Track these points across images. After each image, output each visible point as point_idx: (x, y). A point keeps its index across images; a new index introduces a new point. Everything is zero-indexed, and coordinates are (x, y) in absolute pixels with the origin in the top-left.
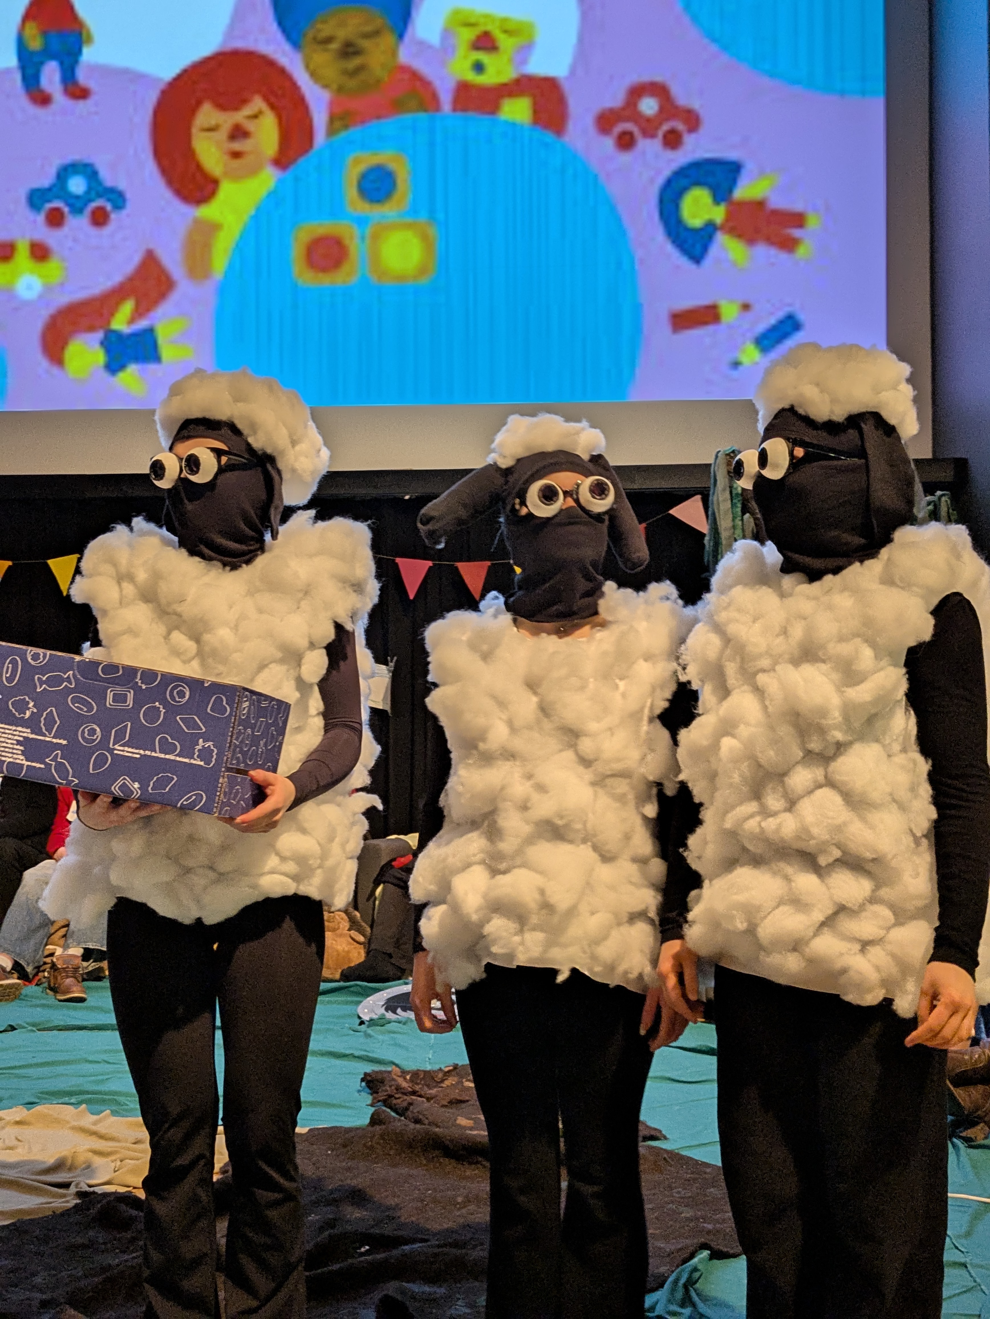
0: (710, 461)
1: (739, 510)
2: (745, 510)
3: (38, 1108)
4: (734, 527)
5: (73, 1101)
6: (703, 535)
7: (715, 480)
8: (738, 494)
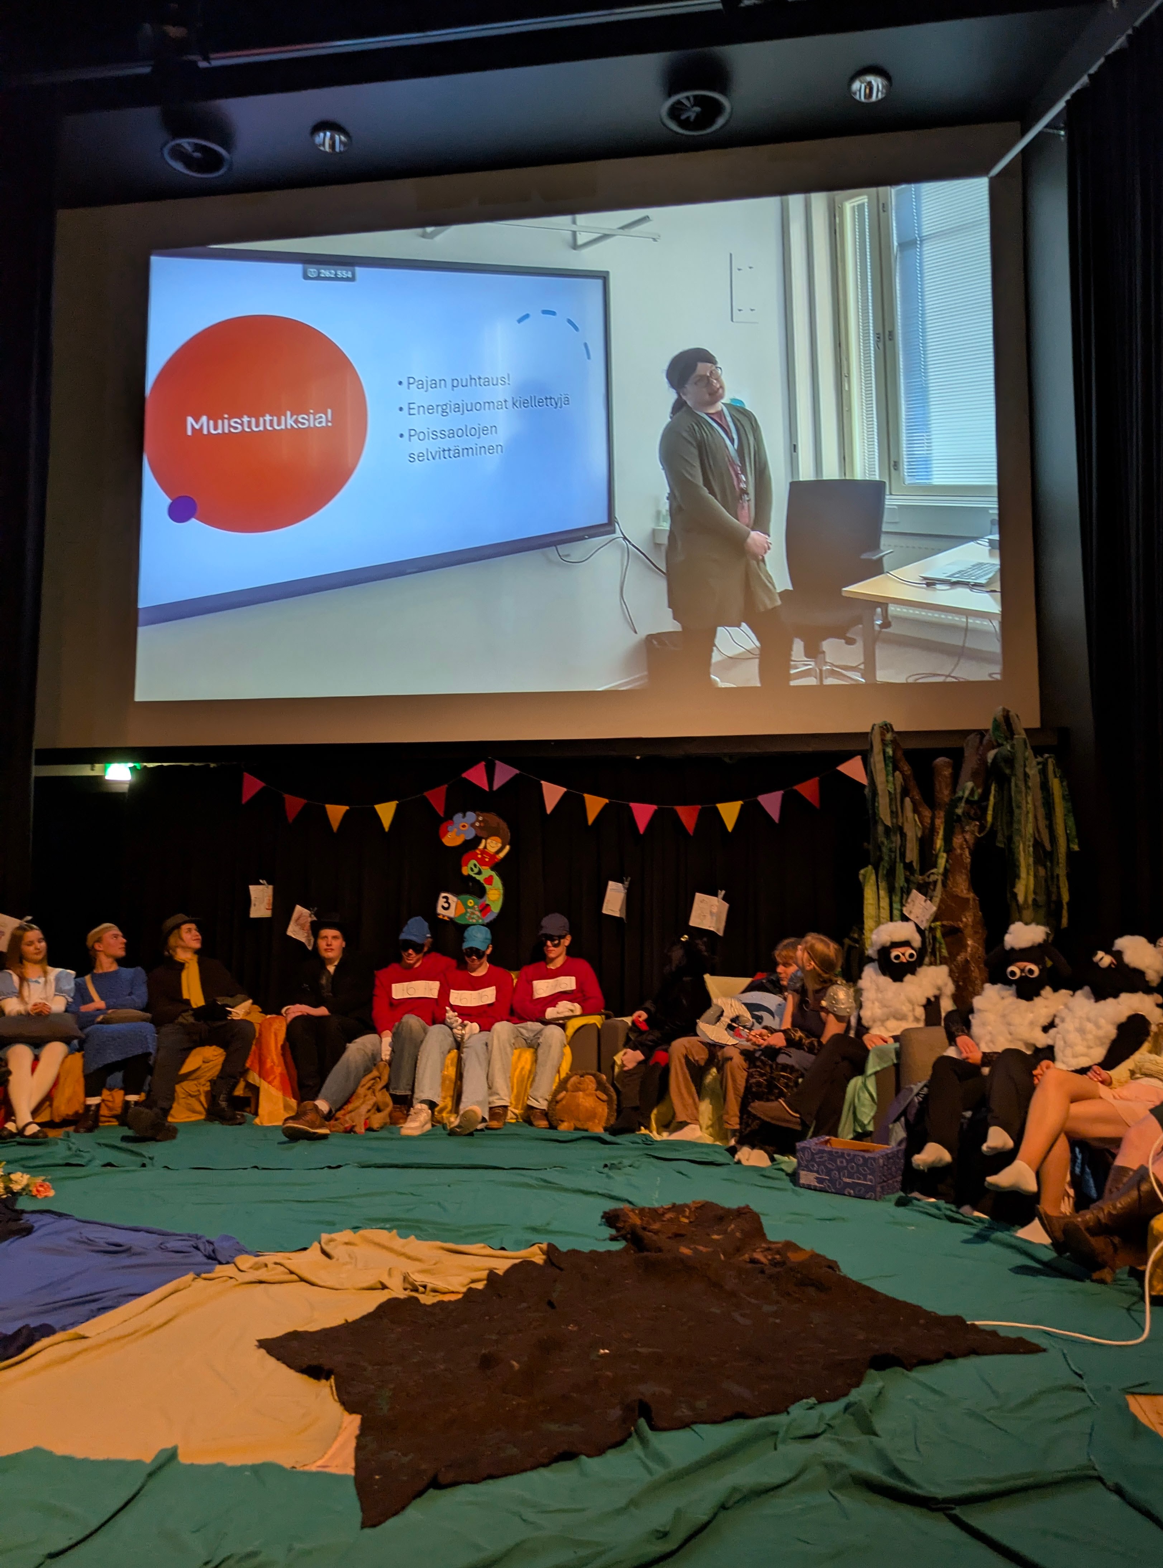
0: (868, 730)
1: (890, 768)
2: (896, 768)
3: (361, 1232)
4: (887, 781)
5: (388, 1226)
6: (863, 786)
8: (889, 757)
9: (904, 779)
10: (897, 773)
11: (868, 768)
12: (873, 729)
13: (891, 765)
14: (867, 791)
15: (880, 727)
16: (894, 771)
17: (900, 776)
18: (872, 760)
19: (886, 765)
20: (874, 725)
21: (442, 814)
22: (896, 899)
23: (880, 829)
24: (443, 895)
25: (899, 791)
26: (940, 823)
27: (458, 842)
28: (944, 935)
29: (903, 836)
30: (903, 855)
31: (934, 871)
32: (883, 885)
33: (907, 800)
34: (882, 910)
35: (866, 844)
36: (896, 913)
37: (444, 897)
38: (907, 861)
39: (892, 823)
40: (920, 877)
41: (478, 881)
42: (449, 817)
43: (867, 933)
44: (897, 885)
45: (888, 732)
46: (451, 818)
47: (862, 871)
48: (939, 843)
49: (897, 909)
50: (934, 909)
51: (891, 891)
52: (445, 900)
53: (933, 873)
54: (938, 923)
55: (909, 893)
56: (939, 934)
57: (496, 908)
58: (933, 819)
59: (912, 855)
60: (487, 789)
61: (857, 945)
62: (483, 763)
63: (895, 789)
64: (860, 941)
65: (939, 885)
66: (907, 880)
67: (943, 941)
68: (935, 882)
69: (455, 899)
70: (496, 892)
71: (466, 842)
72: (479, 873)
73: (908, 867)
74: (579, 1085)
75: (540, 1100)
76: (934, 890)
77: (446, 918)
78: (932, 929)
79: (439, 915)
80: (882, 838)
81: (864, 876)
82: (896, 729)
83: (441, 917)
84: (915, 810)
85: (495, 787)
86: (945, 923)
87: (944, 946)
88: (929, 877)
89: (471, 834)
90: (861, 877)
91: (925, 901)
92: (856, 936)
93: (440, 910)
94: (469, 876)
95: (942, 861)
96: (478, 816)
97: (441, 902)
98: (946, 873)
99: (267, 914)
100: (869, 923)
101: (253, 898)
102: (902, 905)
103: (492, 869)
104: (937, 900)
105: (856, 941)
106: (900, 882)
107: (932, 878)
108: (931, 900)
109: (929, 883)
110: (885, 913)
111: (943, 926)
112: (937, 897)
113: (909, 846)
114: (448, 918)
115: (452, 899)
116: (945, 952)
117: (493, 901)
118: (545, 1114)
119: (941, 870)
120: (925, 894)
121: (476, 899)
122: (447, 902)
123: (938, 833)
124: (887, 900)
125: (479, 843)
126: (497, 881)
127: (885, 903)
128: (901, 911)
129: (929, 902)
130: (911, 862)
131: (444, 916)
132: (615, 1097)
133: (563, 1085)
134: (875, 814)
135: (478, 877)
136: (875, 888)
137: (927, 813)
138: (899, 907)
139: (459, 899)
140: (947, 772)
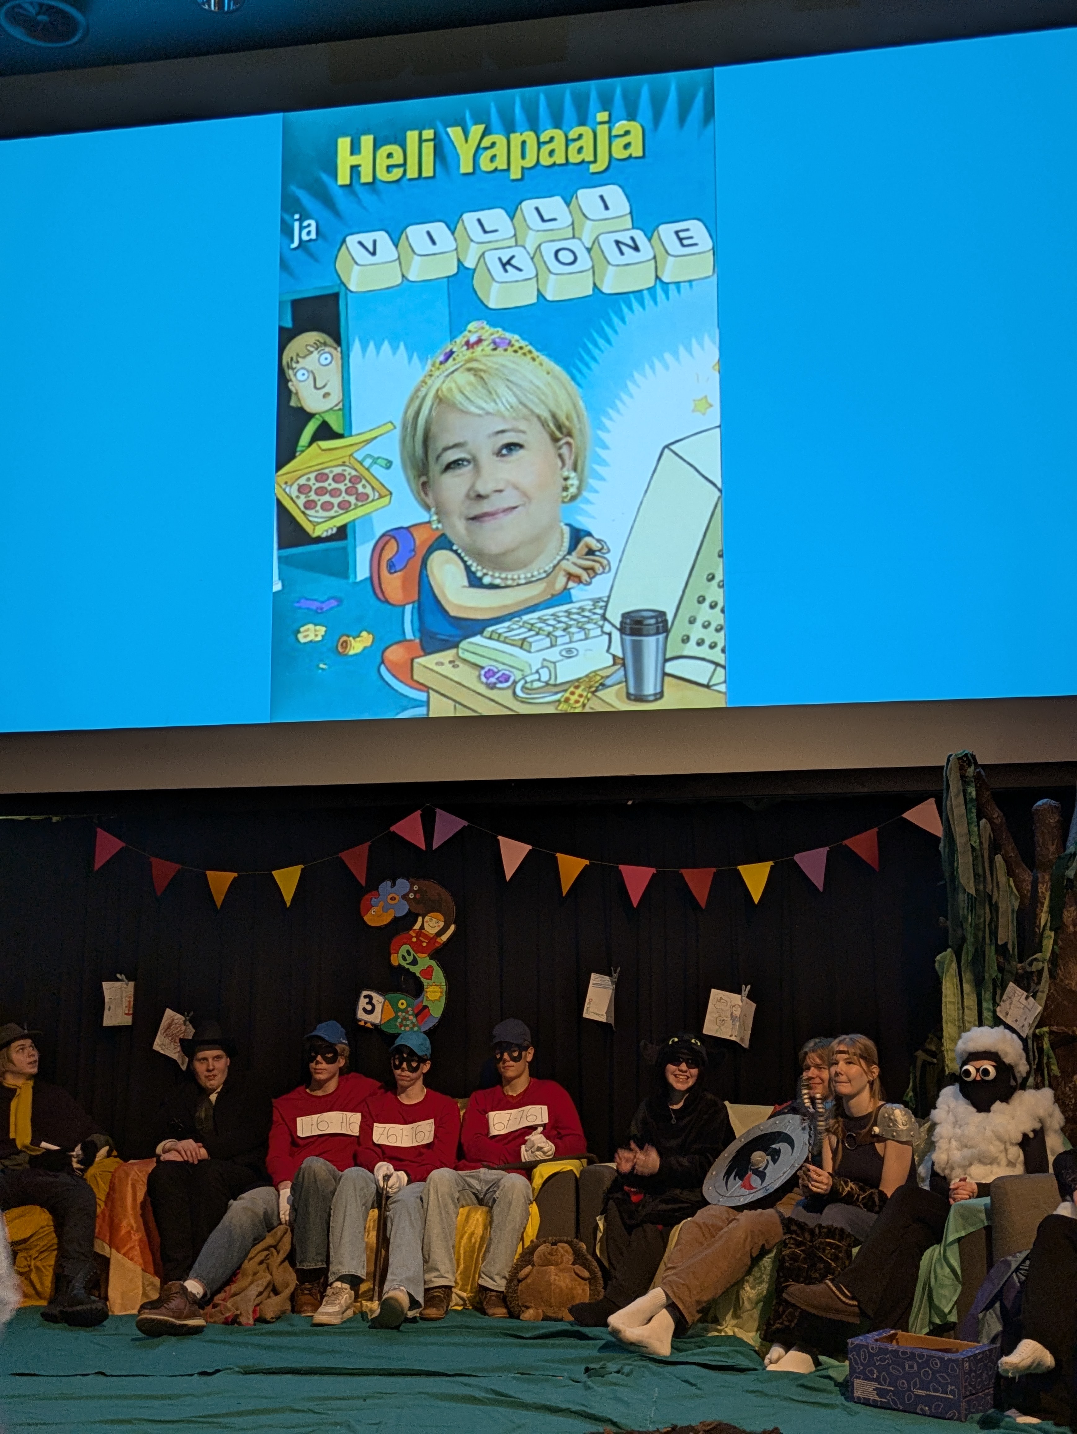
0: (942, 763)
1: (974, 815)
2: (981, 814)
4: (970, 833)
6: (937, 839)
7: (948, 786)
8: (972, 800)
9: (993, 829)
10: (984, 820)
11: (944, 814)
12: (948, 761)
13: (974, 811)
14: (941, 845)
15: (959, 759)
16: (979, 818)
17: (988, 825)
18: (948, 803)
19: (968, 811)
20: (951, 755)
21: (363, 882)
22: (987, 995)
23: (962, 897)
24: (365, 993)
25: (986, 845)
26: (1044, 890)
27: (386, 919)
28: (1053, 1046)
29: (994, 908)
30: (994, 934)
31: (1038, 955)
32: (967, 976)
33: (998, 858)
34: (966, 1011)
35: (942, 919)
36: (987, 1015)
37: (365, 997)
38: (1000, 943)
39: (976, 890)
40: (1019, 965)
41: (414, 974)
42: (373, 886)
43: (947, 1044)
44: (987, 976)
45: (970, 766)
46: (377, 889)
47: (938, 958)
48: (1044, 917)
49: (989, 1010)
50: (1040, 1008)
51: (979, 983)
52: (367, 1000)
53: (1036, 959)
54: (1046, 1029)
55: (1004, 988)
56: (1046, 1045)
57: (437, 1011)
58: (1035, 883)
59: (1007, 934)
60: (423, 847)
61: (935, 1061)
62: (419, 812)
63: (981, 843)
64: (938, 1054)
65: (1046, 974)
66: (1001, 969)
67: (1051, 1053)
68: (1040, 972)
69: (381, 999)
70: (437, 989)
71: (395, 920)
72: (414, 962)
73: (1002, 950)
74: (549, 1257)
75: (496, 1278)
76: (1039, 983)
77: (369, 1025)
78: (1037, 1038)
79: (360, 1021)
80: (963, 911)
81: (942, 963)
82: (979, 763)
83: (362, 1023)
84: (1010, 873)
85: (435, 846)
86: (1054, 1028)
87: (1053, 1060)
88: (1030, 964)
89: (403, 909)
90: (937, 965)
91: (1027, 998)
92: (933, 1048)
93: (361, 1015)
94: (400, 965)
95: (1048, 943)
96: (412, 885)
97: (363, 1002)
98: (1054, 960)
99: (127, 1021)
100: (949, 1029)
101: (107, 1000)
102: (995, 1004)
103: (432, 957)
104: (1043, 996)
105: (933, 1055)
106: (992, 971)
107: (1036, 967)
108: (1034, 996)
109: (1032, 973)
110: (971, 1015)
111: (1051, 1032)
112: (1043, 992)
113: (1001, 921)
114: (372, 1024)
115: (378, 999)
116: (1055, 1068)
117: (433, 1001)
118: (503, 1299)
119: (1048, 955)
120: (1026, 989)
121: (409, 999)
122: (370, 1003)
123: (1042, 904)
124: (974, 997)
125: (416, 921)
126: (438, 974)
127: (971, 1001)
128: (994, 1012)
129: (1031, 999)
130: (1006, 944)
131: (366, 1023)
132: (599, 1274)
133: (527, 1256)
134: (954, 877)
135: (412, 969)
136: (956, 981)
137: (1027, 877)
138: (991, 1007)
139: (385, 999)
140: (1053, 820)
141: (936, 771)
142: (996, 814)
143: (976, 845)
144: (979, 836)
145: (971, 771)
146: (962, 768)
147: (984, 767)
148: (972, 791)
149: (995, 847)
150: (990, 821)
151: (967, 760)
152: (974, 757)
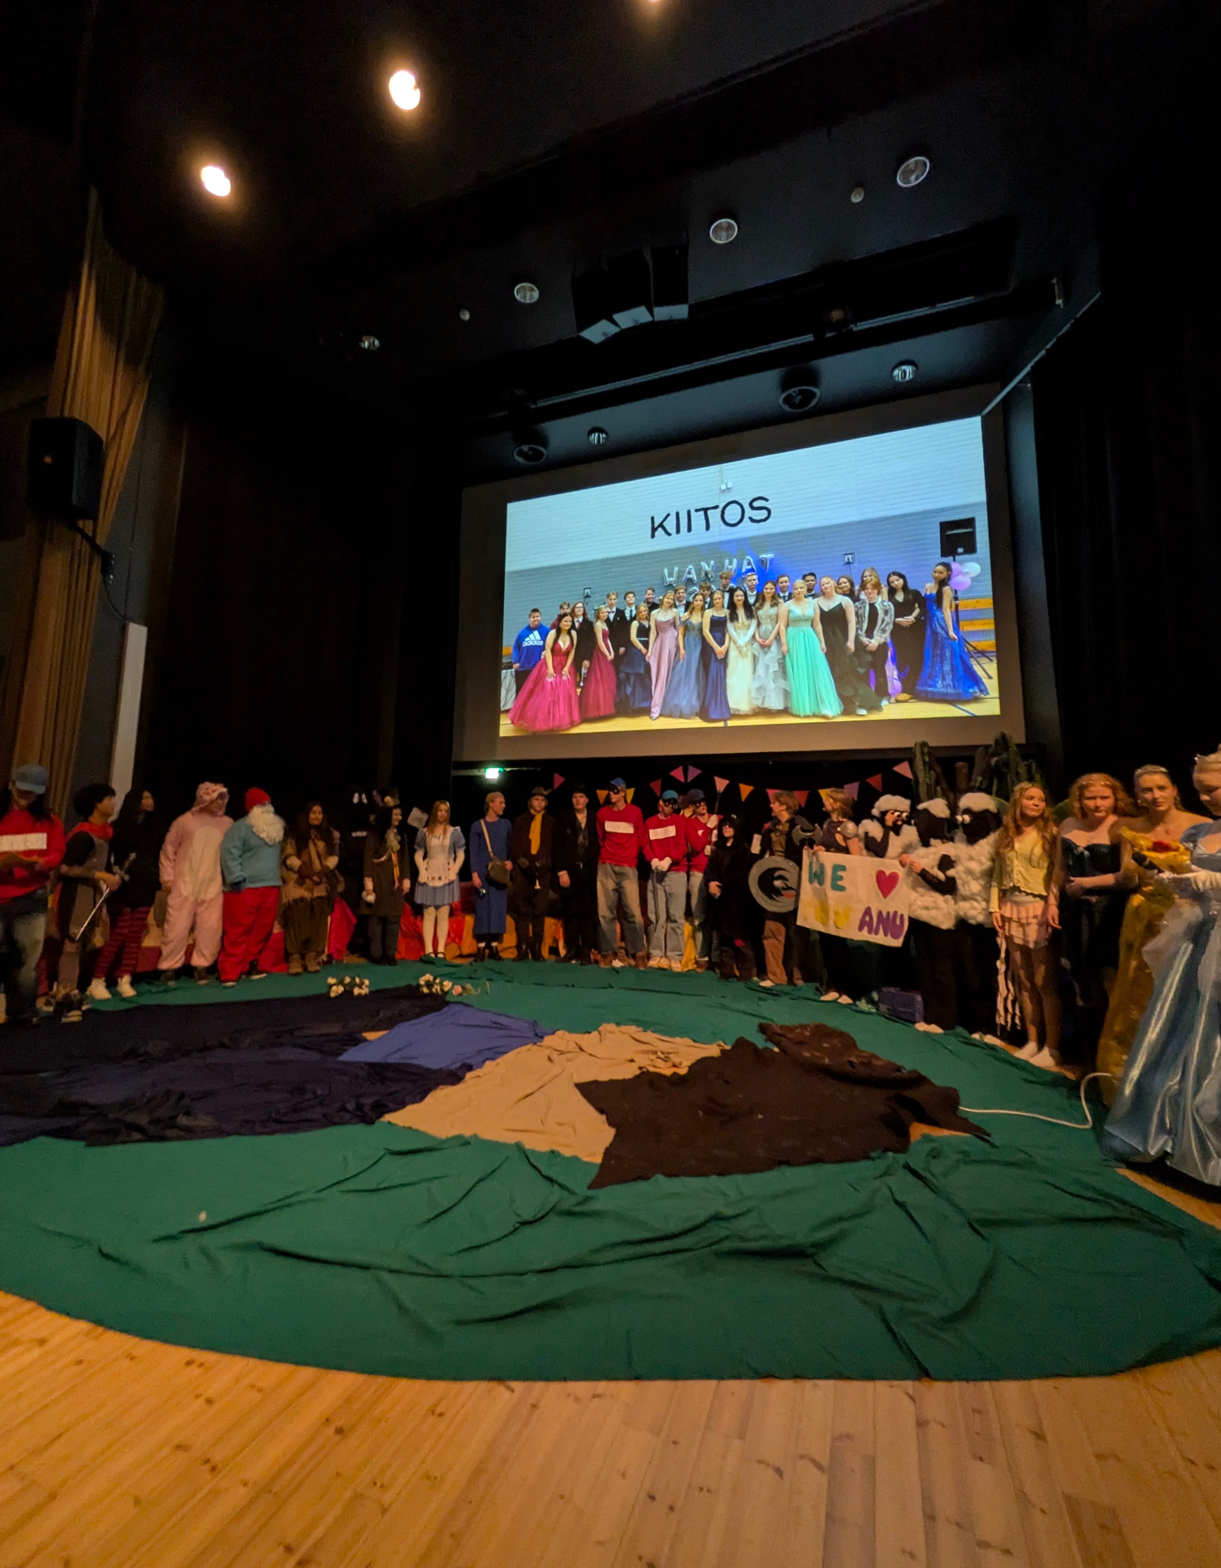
0: (913, 745)
1: (927, 769)
2: (931, 769)
3: (618, 1026)
4: (925, 777)
5: (635, 1024)
6: (910, 780)
8: (927, 762)
9: (936, 776)
10: (932, 771)
11: (913, 769)
12: (916, 745)
13: (927, 767)
15: (920, 744)
17: (934, 774)
18: (915, 764)
19: (925, 767)
20: (917, 743)
25: (933, 781)
45: (925, 747)
60: (683, 781)
62: (681, 767)
63: (931, 781)
82: (930, 746)
85: (689, 780)
140: (965, 771)
141: (910, 749)
142: (938, 769)
143: (928, 781)
144: (930, 778)
145: (926, 750)
146: (922, 749)
147: (932, 748)
148: (927, 759)
149: (937, 783)
150: (935, 771)
151: (924, 744)
152: (927, 743)
